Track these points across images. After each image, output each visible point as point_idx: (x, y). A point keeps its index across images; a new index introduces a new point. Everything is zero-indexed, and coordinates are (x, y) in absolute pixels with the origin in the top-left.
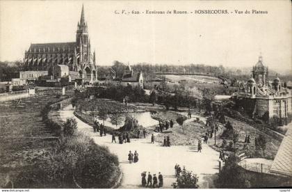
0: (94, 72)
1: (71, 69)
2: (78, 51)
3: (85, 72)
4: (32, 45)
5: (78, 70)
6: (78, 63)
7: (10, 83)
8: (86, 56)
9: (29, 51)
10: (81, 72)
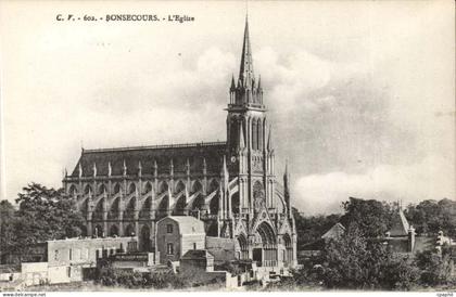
0: (287, 239)
1: (212, 231)
2: (234, 170)
3: (257, 239)
4: (85, 153)
5: (236, 232)
6: (236, 211)
7: (16, 275)
8: (262, 185)
9: (76, 172)
10: (243, 240)
